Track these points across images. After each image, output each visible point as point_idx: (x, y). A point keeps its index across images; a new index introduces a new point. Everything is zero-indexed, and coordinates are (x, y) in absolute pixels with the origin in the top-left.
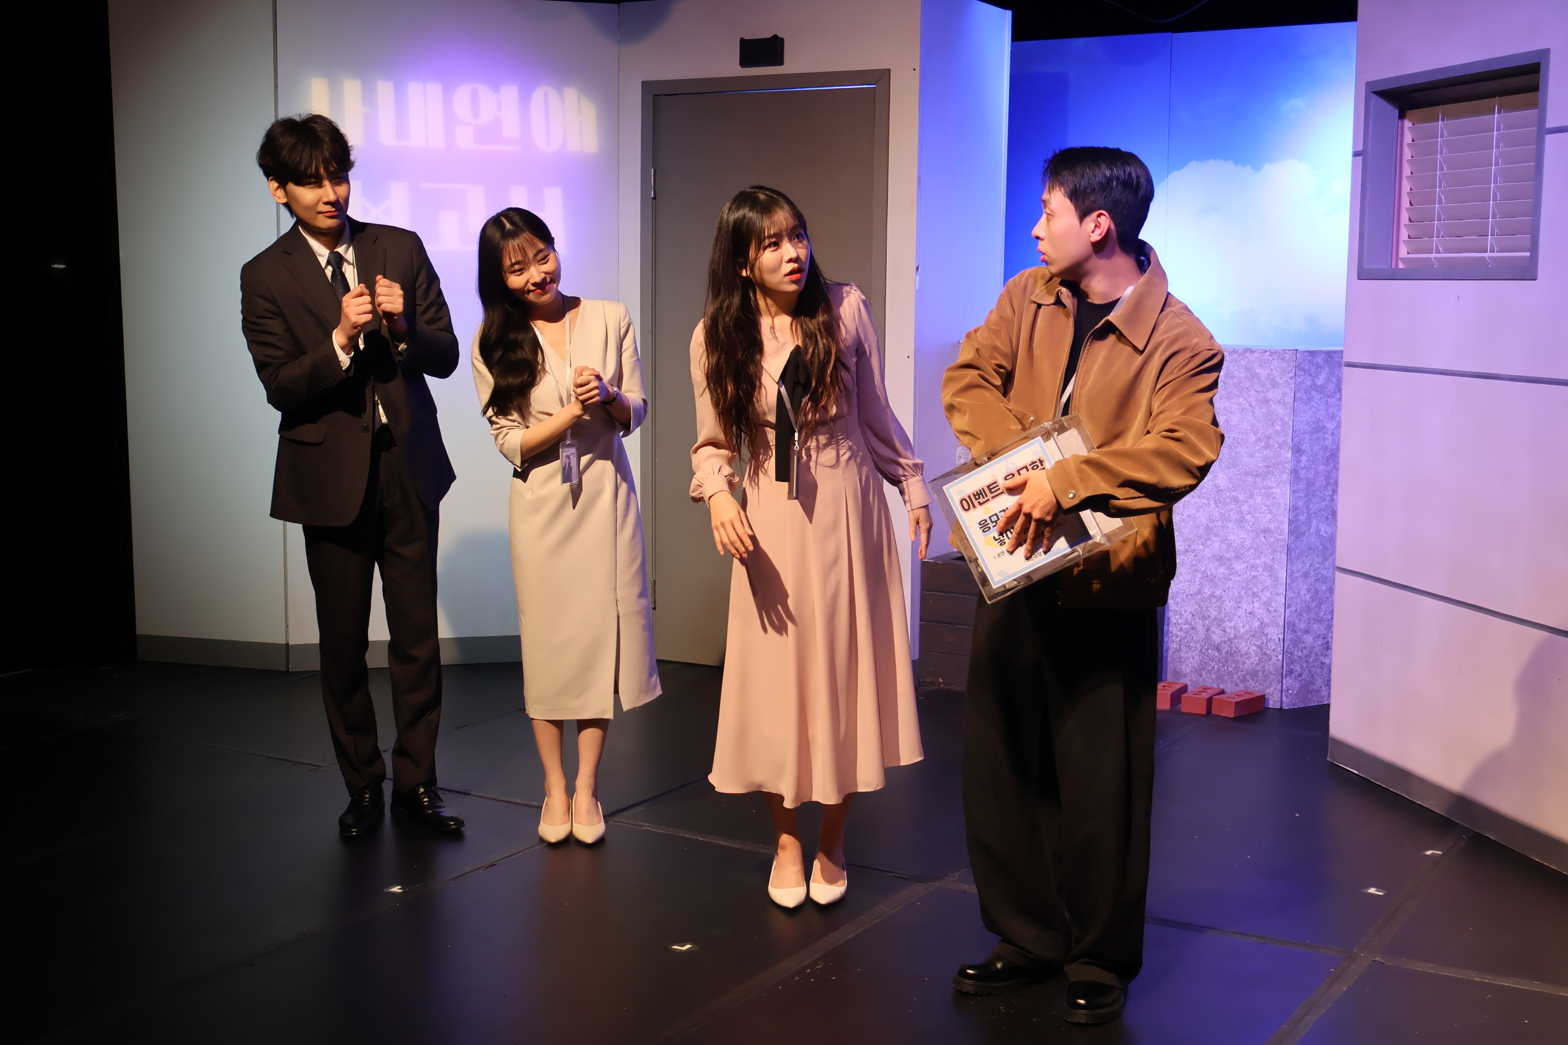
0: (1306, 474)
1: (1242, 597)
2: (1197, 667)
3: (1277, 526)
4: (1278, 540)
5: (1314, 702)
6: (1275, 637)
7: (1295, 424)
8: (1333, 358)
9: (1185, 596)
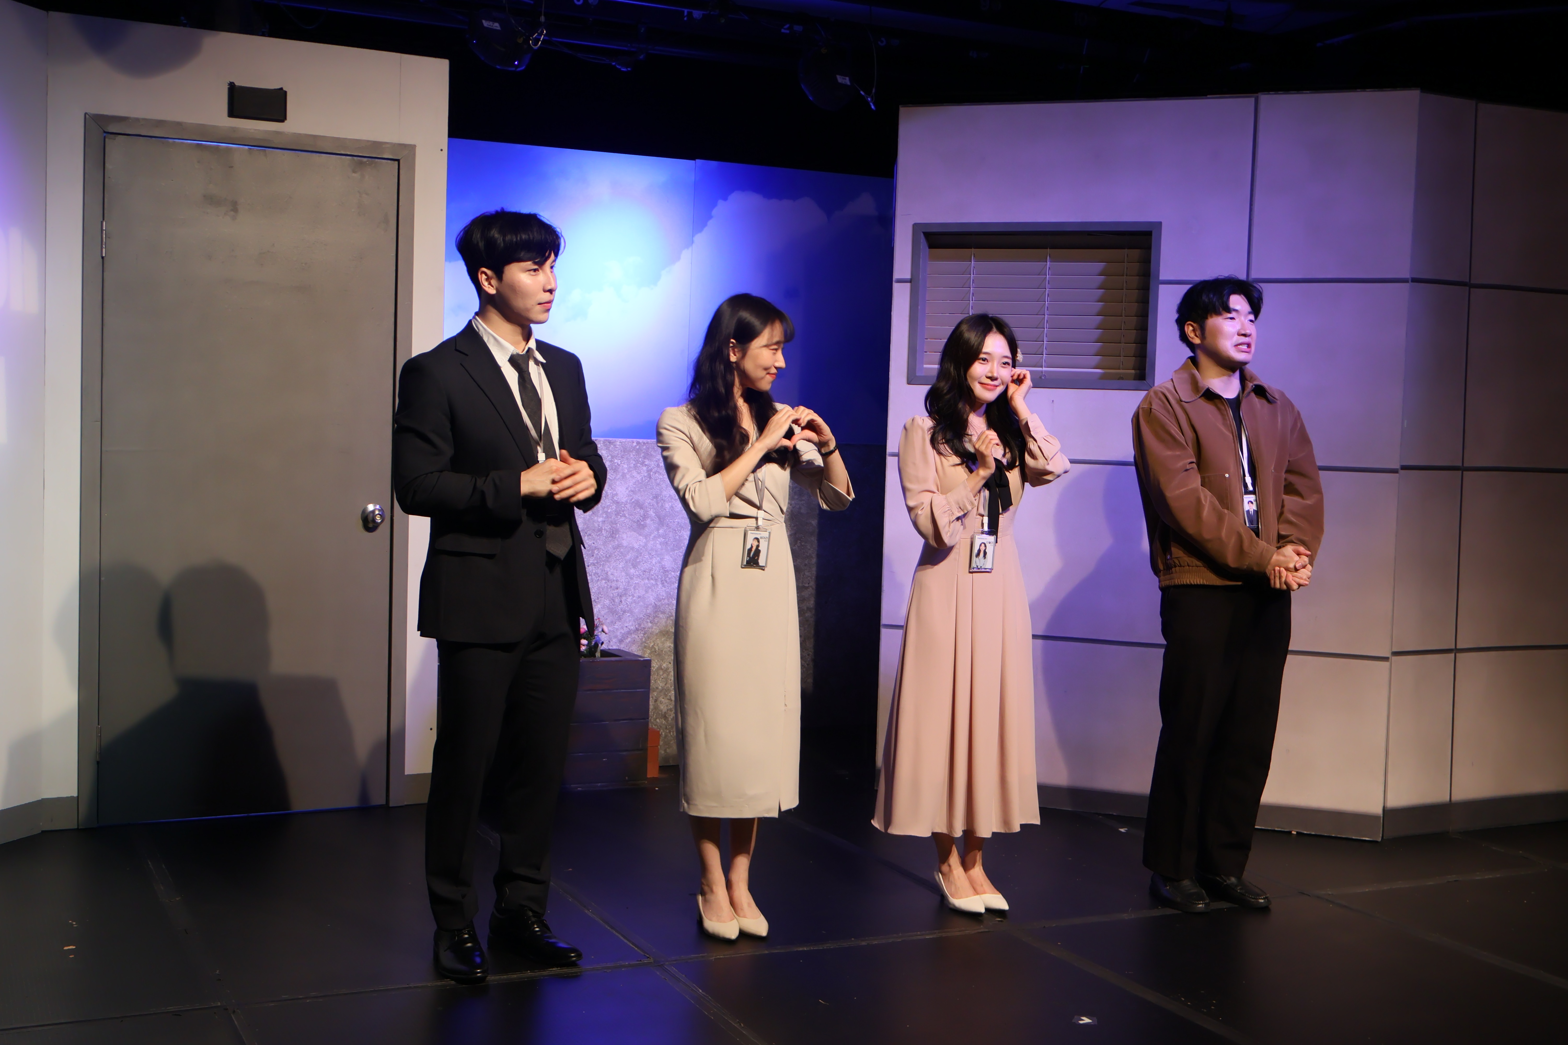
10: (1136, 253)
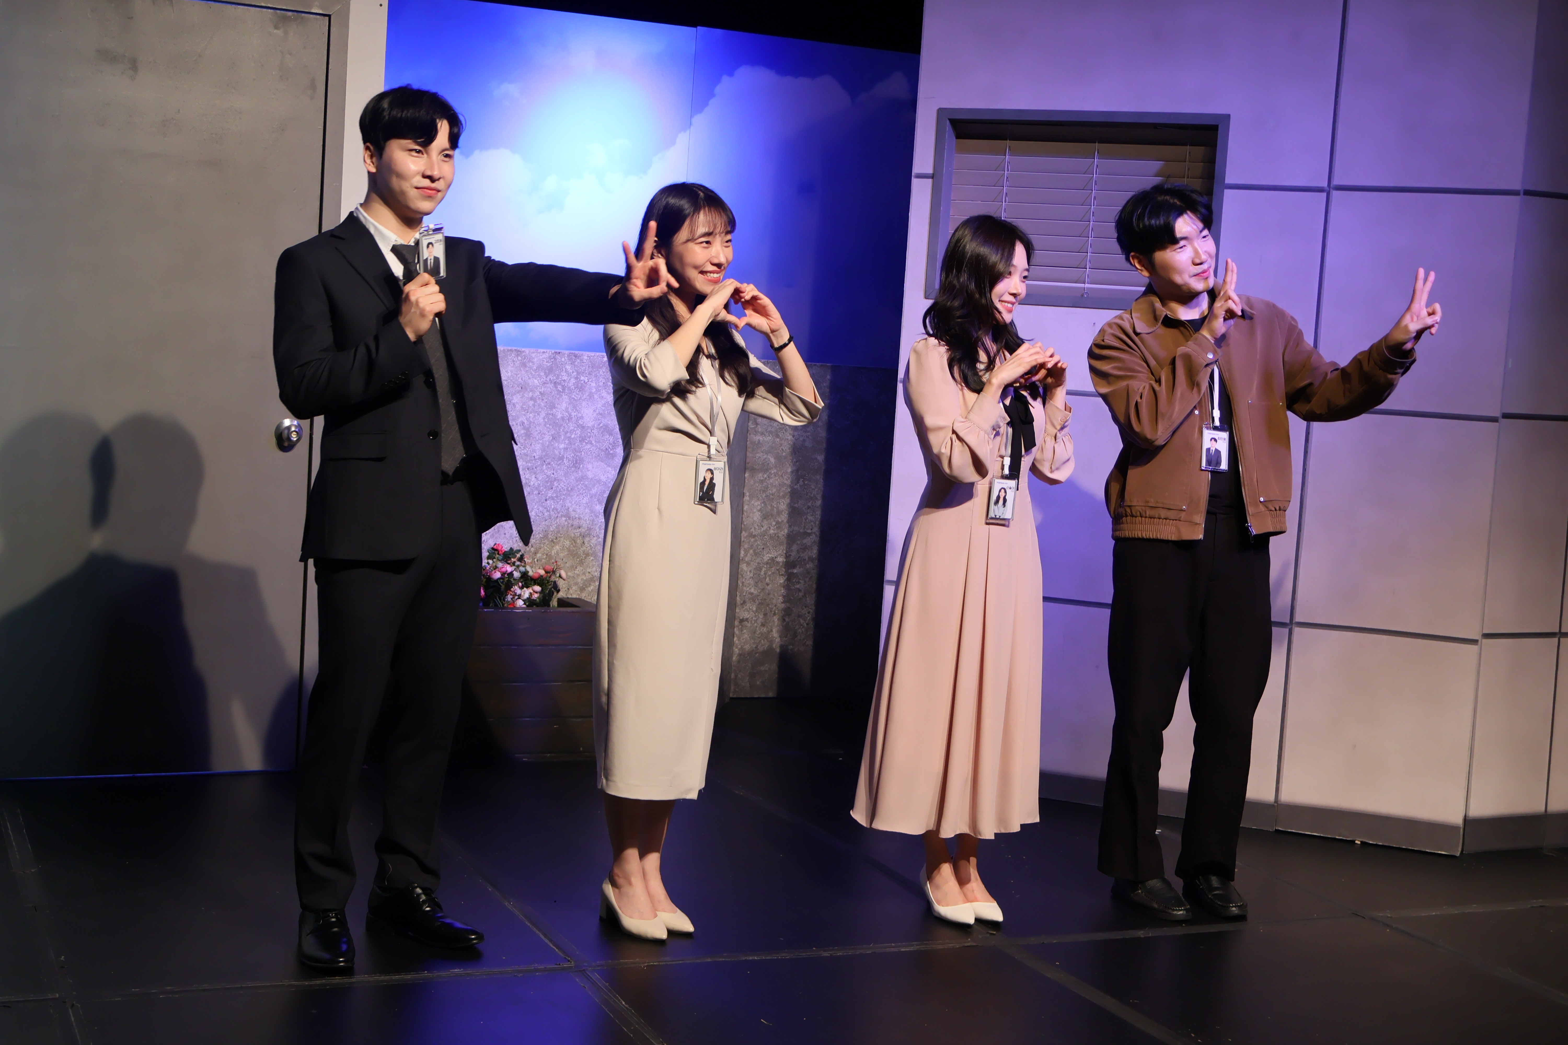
10: (1199, 151)
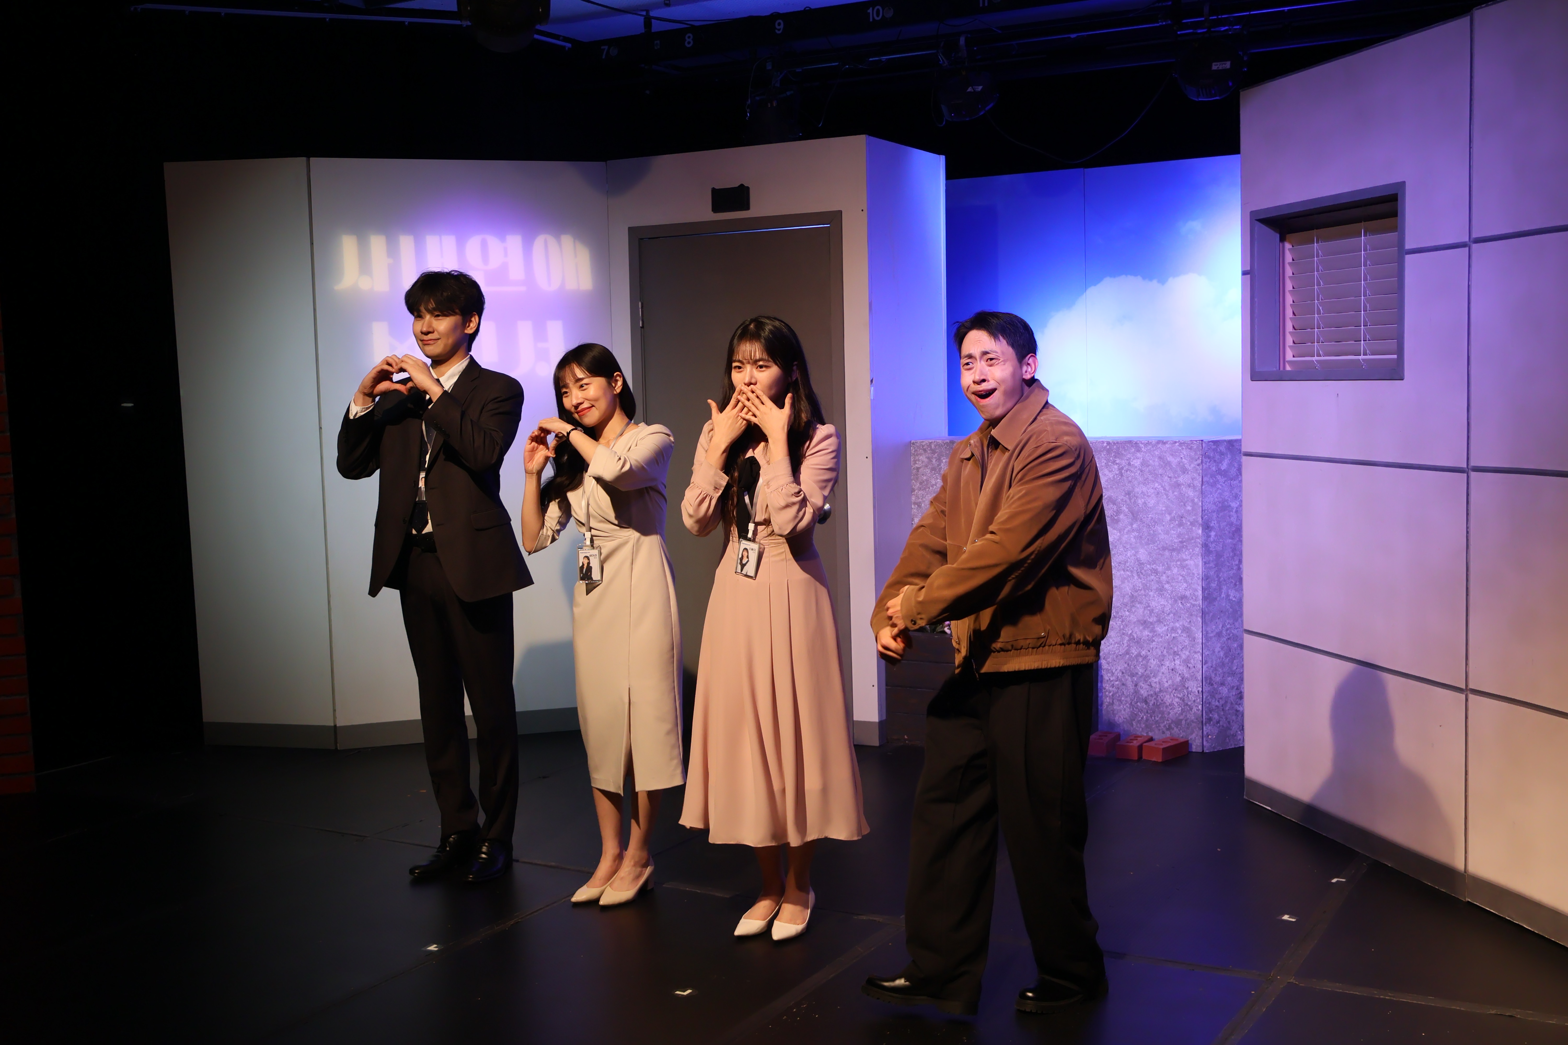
0: (1215, 547)
1: (1164, 656)
2: (1128, 718)
3: (1192, 594)
4: (1194, 605)
5: (1231, 745)
6: (1195, 690)
7: (1203, 504)
8: (1233, 446)
9: (1115, 657)
